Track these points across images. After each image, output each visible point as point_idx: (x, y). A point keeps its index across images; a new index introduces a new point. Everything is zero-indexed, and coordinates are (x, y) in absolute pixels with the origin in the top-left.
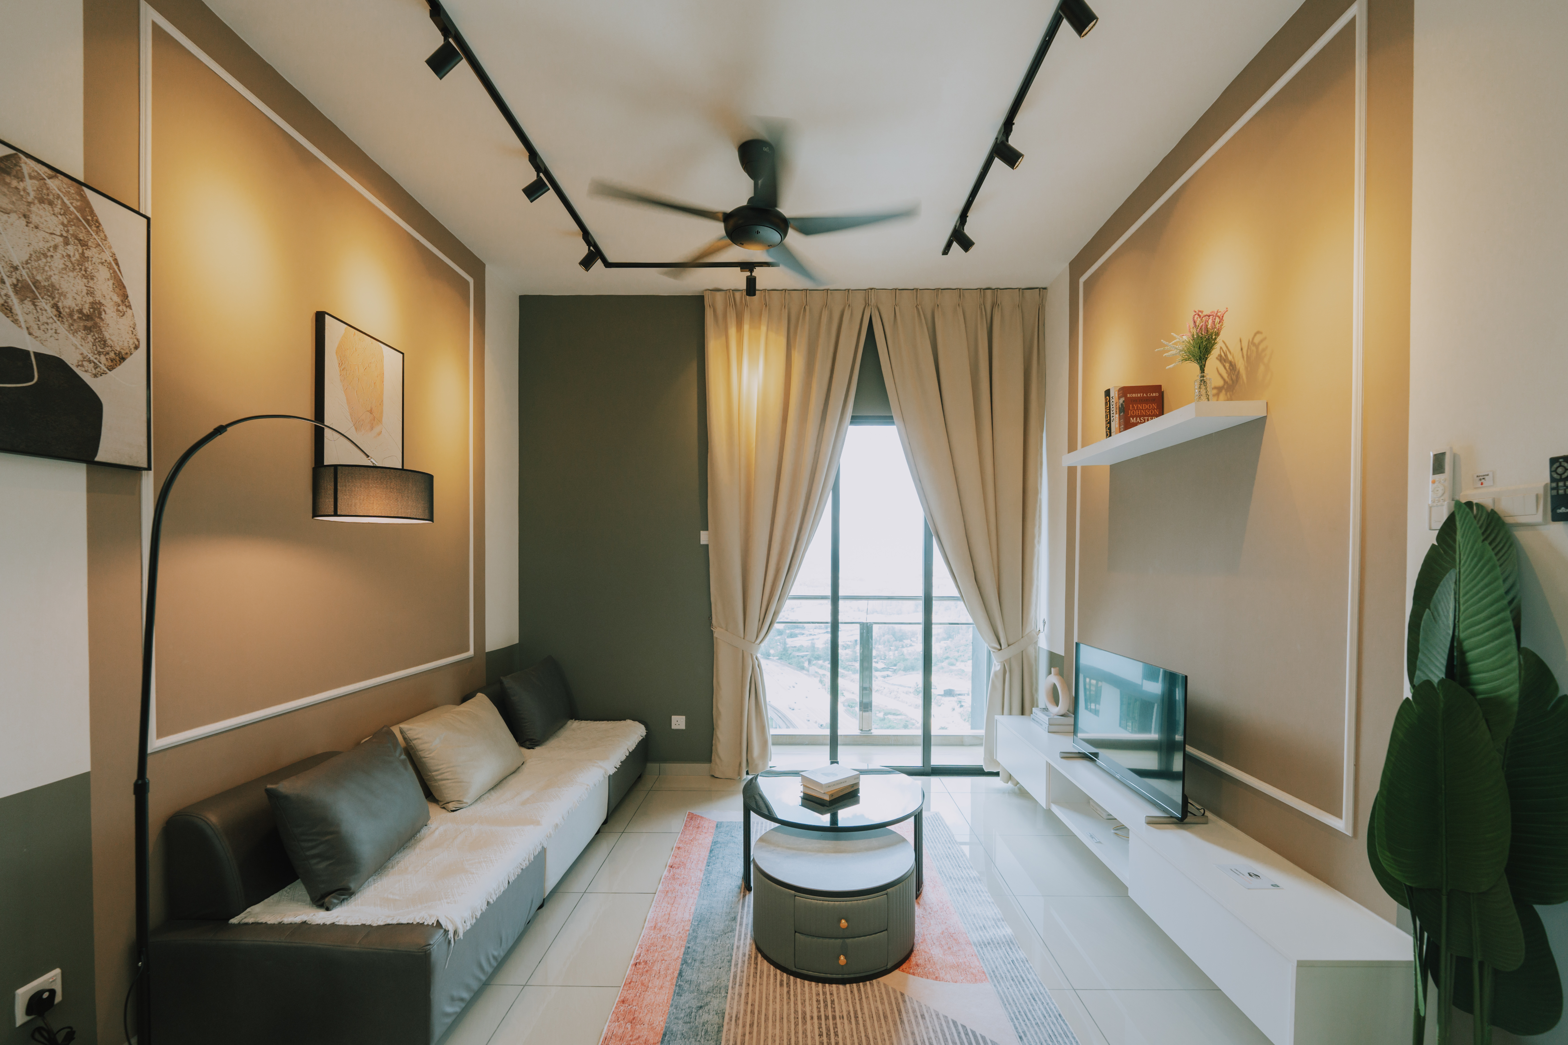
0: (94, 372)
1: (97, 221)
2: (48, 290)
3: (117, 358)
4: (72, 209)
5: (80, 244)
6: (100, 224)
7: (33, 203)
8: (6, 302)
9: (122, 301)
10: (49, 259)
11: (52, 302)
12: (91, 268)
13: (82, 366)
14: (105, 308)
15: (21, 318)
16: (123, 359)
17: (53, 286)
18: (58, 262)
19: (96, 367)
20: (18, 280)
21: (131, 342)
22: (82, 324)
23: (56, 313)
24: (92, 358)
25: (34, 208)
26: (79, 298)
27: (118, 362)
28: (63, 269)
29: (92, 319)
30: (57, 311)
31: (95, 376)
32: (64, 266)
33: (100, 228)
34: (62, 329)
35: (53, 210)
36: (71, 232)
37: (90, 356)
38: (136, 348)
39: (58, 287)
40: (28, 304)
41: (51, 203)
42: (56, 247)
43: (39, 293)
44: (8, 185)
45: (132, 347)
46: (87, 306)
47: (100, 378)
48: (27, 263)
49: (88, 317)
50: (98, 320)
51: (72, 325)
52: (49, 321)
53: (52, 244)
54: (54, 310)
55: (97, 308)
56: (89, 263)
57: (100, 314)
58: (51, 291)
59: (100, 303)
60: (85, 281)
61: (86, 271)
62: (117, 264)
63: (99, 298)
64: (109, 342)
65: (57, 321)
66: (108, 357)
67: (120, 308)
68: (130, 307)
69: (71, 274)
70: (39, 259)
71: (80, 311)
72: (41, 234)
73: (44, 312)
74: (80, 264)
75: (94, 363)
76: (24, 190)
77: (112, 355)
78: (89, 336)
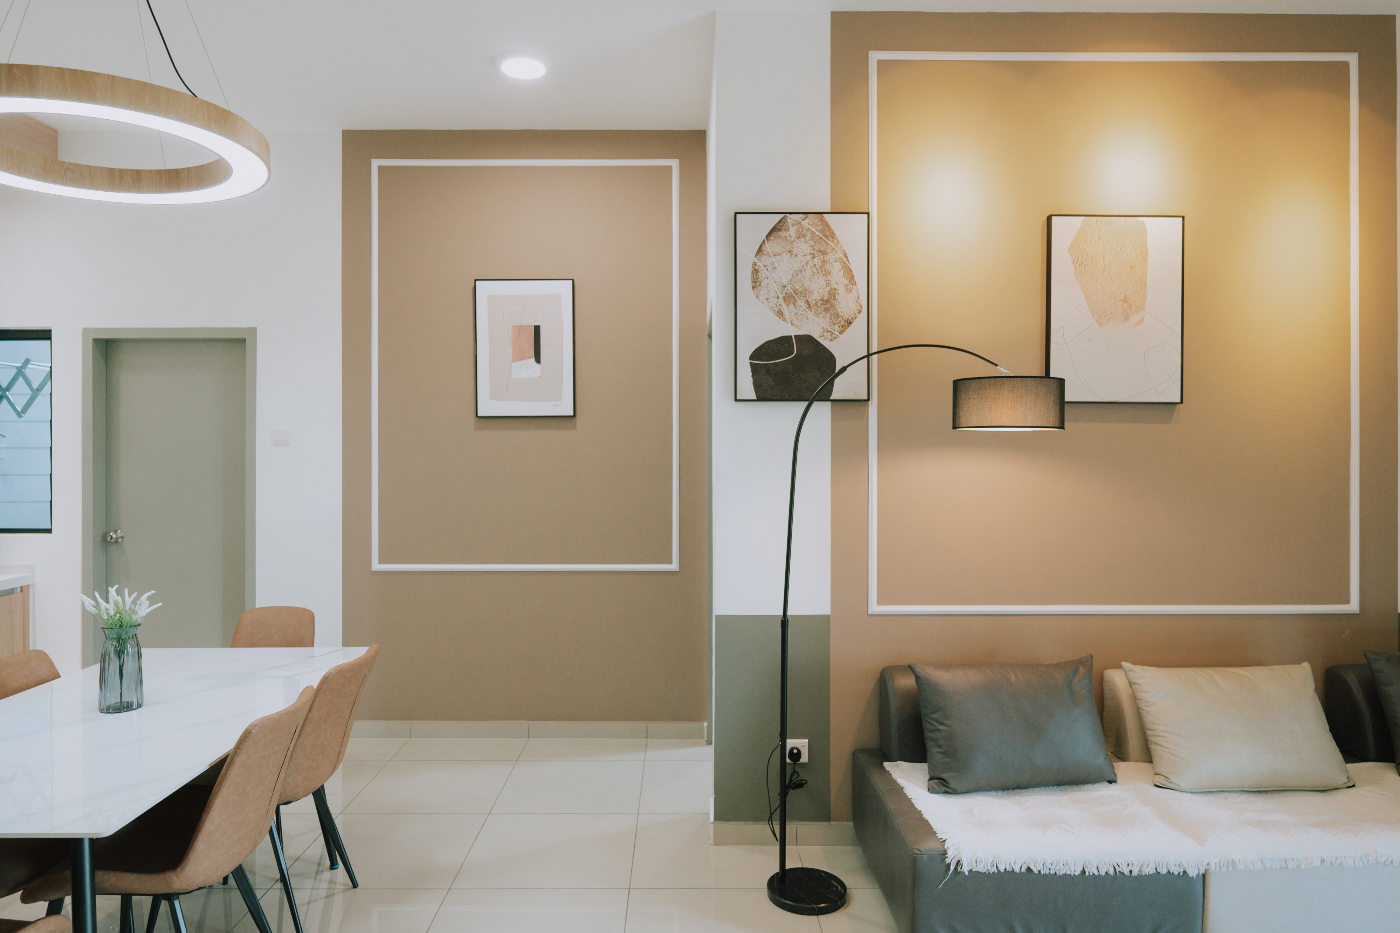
0: (830, 338)
1: (833, 233)
2: (803, 293)
3: (846, 324)
4: (817, 233)
5: (822, 254)
6: (834, 234)
7: (794, 241)
8: (779, 310)
9: (850, 282)
10: (803, 273)
11: (805, 300)
12: (828, 267)
13: (823, 336)
14: (838, 291)
15: (787, 317)
16: (851, 323)
17: (805, 289)
18: (808, 272)
19: (832, 333)
20: (786, 293)
21: (856, 309)
22: (823, 308)
23: (807, 306)
24: (829, 329)
25: (795, 244)
26: (821, 291)
27: (847, 326)
28: (811, 276)
29: (829, 302)
30: (808, 304)
31: (831, 340)
32: (812, 273)
33: (835, 237)
34: (811, 315)
35: (806, 240)
36: (816, 249)
37: (828, 328)
38: (860, 312)
39: (808, 288)
40: (791, 306)
41: (804, 236)
42: (807, 263)
43: (798, 297)
44: (781, 237)
45: (857, 312)
46: (826, 294)
47: (834, 341)
48: (791, 280)
49: (827, 301)
50: (833, 301)
51: (817, 310)
52: (803, 313)
53: (805, 261)
54: (806, 304)
55: (833, 293)
56: (828, 264)
57: (835, 296)
58: (805, 293)
59: (835, 289)
60: (825, 277)
61: (825, 271)
62: (846, 257)
63: (834, 285)
64: (841, 314)
65: (808, 311)
66: (840, 325)
67: (848, 287)
68: (855, 284)
69: (816, 277)
70: (797, 275)
71: (822, 300)
72: (799, 258)
73: (800, 308)
74: (821, 267)
75: (830, 331)
76: (789, 236)
77: (843, 323)
78: (828, 314)
